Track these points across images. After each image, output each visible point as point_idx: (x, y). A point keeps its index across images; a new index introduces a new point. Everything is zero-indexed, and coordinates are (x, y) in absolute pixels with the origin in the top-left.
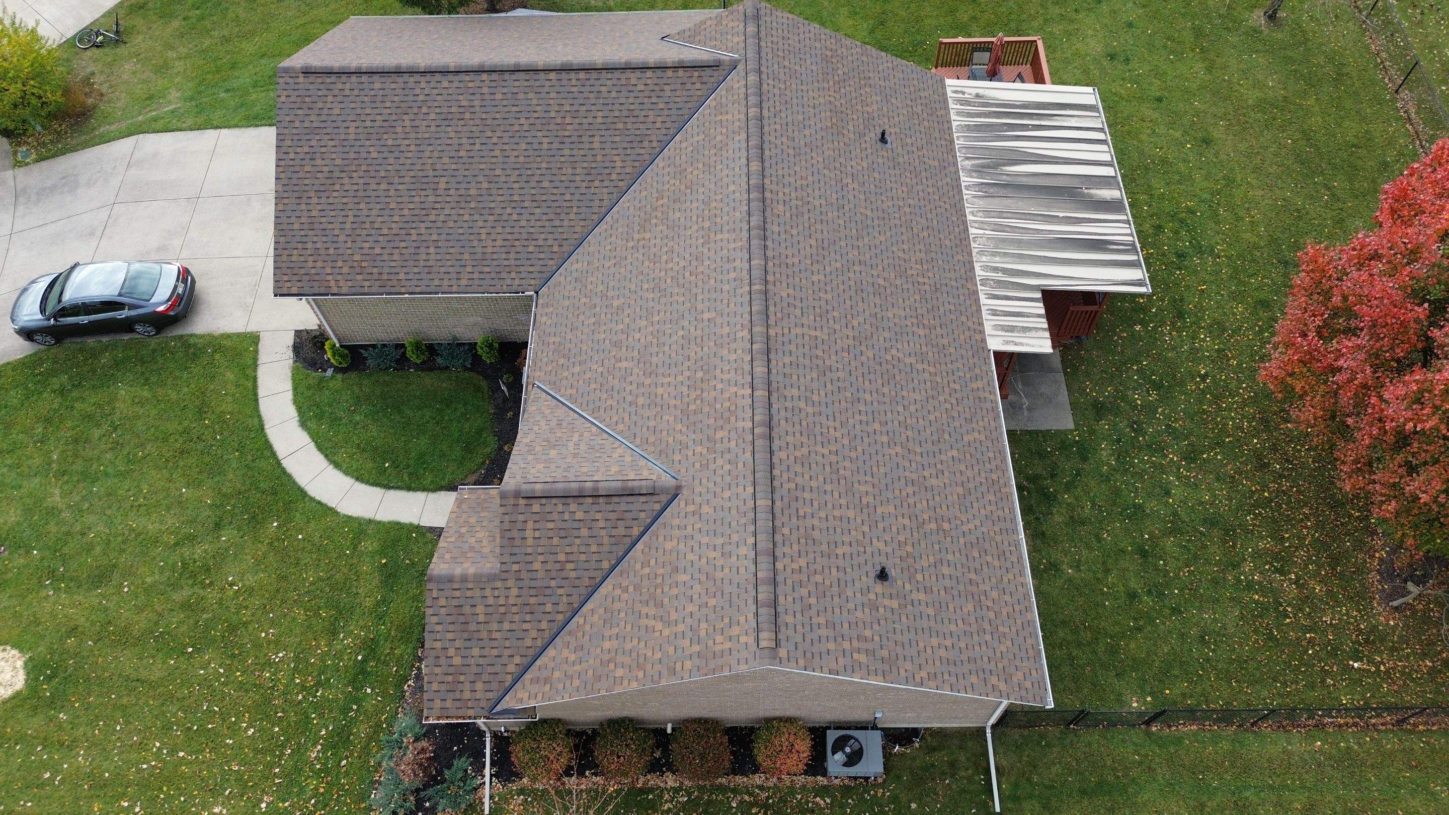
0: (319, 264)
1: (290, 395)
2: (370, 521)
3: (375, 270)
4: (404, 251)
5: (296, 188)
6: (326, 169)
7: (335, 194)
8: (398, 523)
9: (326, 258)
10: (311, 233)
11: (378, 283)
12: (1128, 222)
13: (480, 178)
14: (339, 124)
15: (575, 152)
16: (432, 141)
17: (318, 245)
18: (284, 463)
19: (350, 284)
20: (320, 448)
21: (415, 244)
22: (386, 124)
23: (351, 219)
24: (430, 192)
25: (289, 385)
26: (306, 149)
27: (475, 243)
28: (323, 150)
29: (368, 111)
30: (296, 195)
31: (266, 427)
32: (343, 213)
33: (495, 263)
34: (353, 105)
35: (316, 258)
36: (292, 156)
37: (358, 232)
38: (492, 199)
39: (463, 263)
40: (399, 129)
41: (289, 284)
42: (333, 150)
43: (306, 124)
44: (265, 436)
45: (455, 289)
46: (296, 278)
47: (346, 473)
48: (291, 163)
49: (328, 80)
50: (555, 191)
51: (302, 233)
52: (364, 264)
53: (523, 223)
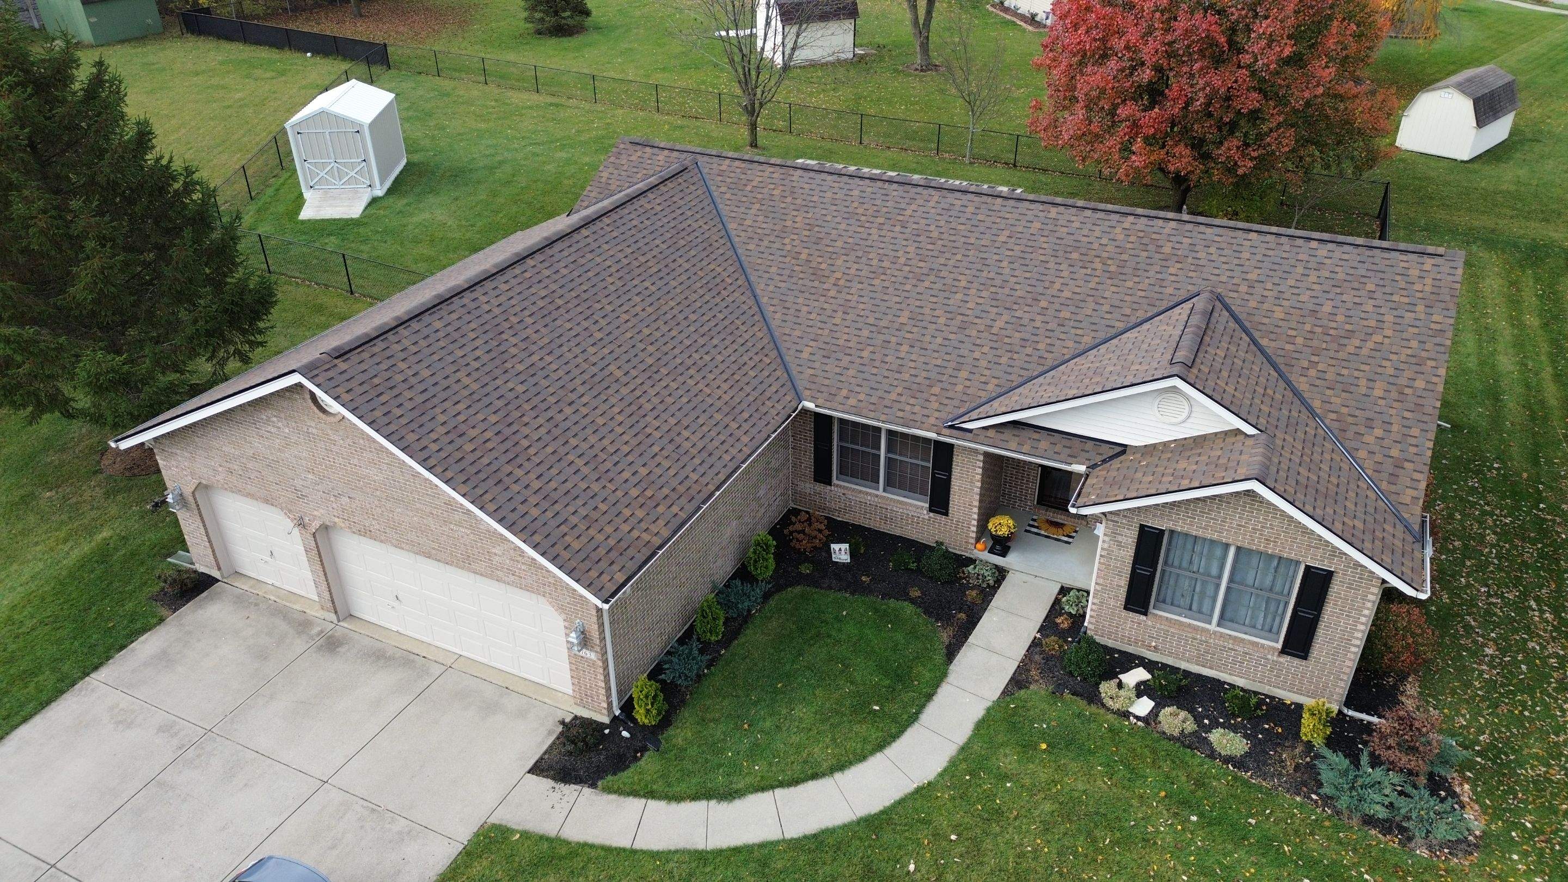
0: (609, 529)
1: (657, 804)
3: (666, 491)
4: (665, 453)
5: (482, 476)
6: (488, 435)
7: (532, 451)
9: (607, 517)
10: (557, 507)
11: (683, 501)
13: (642, 346)
14: (445, 383)
15: (680, 280)
16: (558, 342)
17: (583, 512)
19: (661, 522)
21: (665, 440)
22: (493, 354)
23: (580, 462)
24: (615, 387)
26: (442, 430)
27: (710, 401)
28: (461, 418)
29: (460, 353)
30: (491, 482)
32: (564, 464)
33: (744, 405)
34: (436, 357)
35: (597, 526)
36: (434, 447)
37: (603, 468)
38: (670, 356)
39: (722, 424)
40: (513, 351)
41: (605, 577)
42: (471, 411)
43: (409, 405)
45: (747, 451)
46: (603, 565)
48: (443, 454)
49: (376, 349)
50: (706, 318)
51: (549, 514)
52: (649, 493)
53: (720, 358)
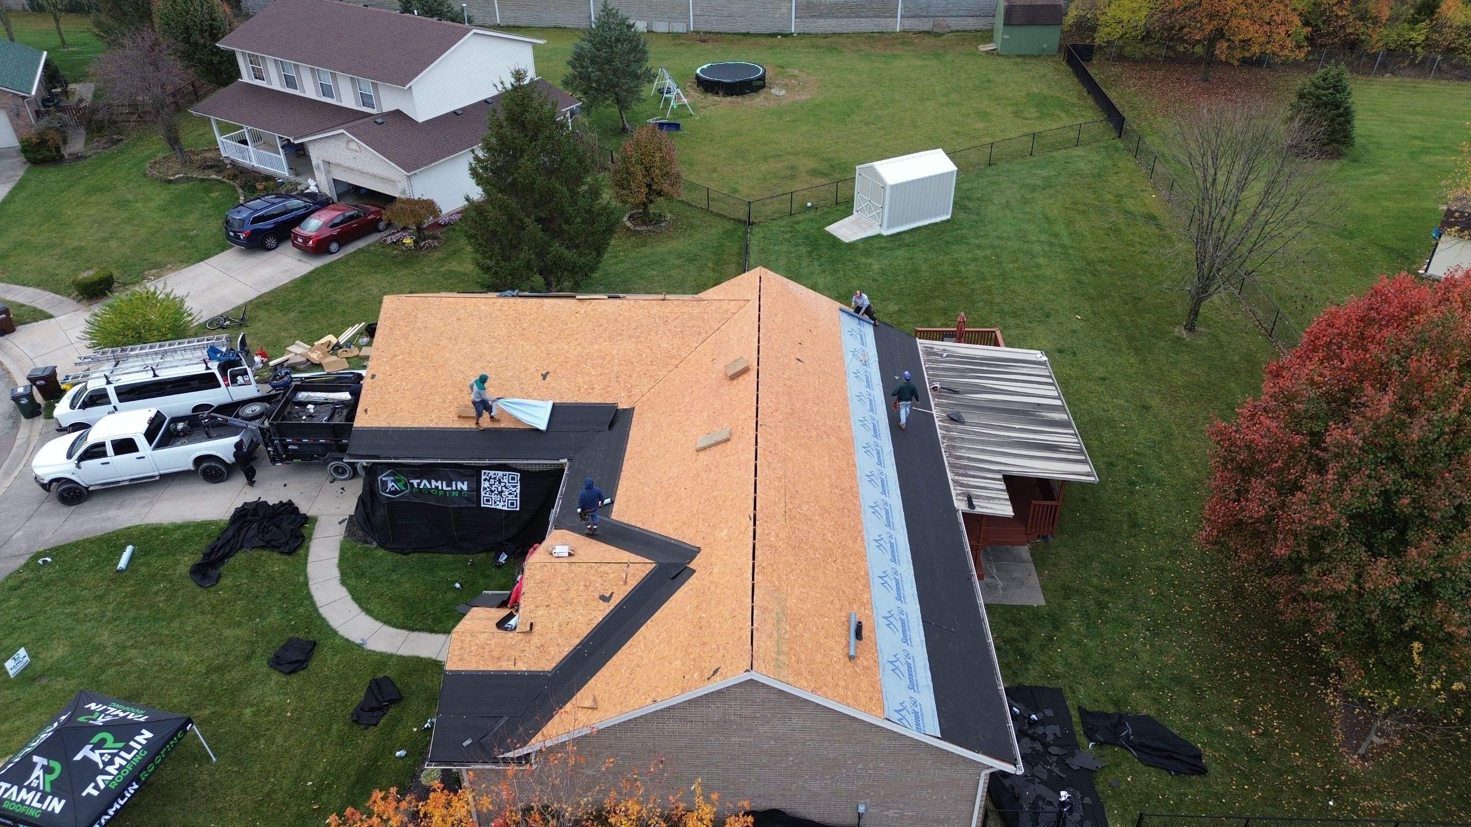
1: (336, 561)
2: (391, 655)
8: (418, 657)
12: (1075, 435)
18: (321, 611)
20: (355, 599)
25: (336, 554)
31: (310, 583)
44: (308, 589)
47: (377, 618)
